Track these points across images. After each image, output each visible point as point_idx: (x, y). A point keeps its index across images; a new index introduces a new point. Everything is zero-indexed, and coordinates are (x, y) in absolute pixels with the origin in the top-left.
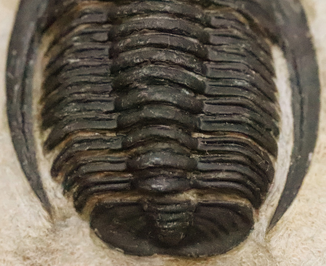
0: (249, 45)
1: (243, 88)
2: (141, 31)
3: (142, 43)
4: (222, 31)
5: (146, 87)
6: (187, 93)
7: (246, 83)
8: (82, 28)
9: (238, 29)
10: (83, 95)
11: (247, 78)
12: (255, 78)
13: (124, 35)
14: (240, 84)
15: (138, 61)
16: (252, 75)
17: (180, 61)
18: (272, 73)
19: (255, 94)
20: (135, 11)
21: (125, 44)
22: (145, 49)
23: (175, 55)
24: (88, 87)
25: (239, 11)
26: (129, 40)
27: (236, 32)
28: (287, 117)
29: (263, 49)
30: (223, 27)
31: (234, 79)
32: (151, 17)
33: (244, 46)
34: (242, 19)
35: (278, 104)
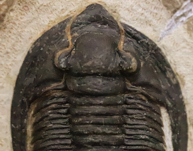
0: (148, 113)
1: (145, 140)
2: (87, 115)
3: (88, 122)
4: (133, 106)
5: (91, 147)
6: (114, 147)
7: (147, 137)
8: (54, 106)
9: (142, 105)
10: (56, 146)
11: (147, 133)
12: (152, 132)
13: (78, 115)
14: (143, 137)
15: (86, 133)
16: (150, 131)
17: (110, 132)
18: (161, 125)
19: (152, 142)
20: (83, 104)
21: (79, 121)
22: (90, 125)
23: (107, 128)
24: (58, 142)
25: (142, 94)
26: (80, 119)
27: (140, 106)
28: (170, 147)
29: (156, 112)
30: (133, 103)
31: (140, 134)
32: (92, 107)
33: (145, 114)
34: (144, 98)
35: (165, 143)
